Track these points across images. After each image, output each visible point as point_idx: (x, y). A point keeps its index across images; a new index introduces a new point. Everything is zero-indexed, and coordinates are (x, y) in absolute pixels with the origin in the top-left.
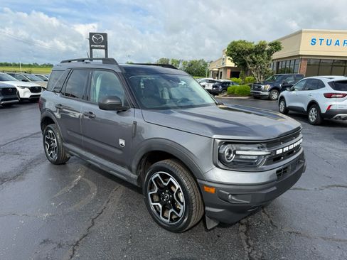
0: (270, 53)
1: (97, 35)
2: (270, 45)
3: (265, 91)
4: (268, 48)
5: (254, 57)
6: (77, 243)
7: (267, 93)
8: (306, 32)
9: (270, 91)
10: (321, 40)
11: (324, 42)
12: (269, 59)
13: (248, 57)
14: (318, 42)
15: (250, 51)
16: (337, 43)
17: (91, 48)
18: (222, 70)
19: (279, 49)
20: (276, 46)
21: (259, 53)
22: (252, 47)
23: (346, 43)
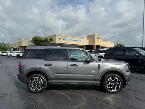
0: (50, 42)
2: (49, 39)
4: (49, 40)
5: (44, 43)
8: (57, 35)
12: (49, 44)
13: (42, 43)
14: (61, 39)
15: (43, 41)
18: (19, 48)
19: (52, 41)
20: (51, 40)
21: (46, 42)
22: (43, 39)
23: (68, 40)
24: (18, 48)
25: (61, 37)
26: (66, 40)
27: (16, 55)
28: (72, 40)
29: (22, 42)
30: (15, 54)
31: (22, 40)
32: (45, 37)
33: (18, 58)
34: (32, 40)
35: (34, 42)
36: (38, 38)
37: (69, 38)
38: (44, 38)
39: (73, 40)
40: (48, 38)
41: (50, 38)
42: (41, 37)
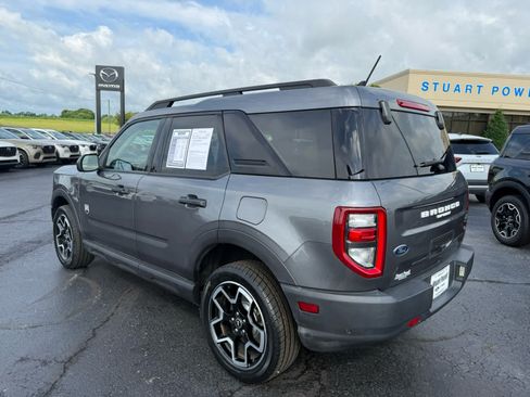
1: (108, 69)
6: (70, 359)
10: (436, 84)
11: (439, 87)
14: (431, 87)
16: (457, 89)
17: (98, 90)
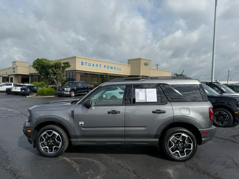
0: (64, 68)
2: (64, 63)
3: (67, 92)
4: (62, 65)
5: (54, 70)
7: (68, 93)
8: (78, 58)
9: (70, 91)
12: (63, 72)
13: (51, 70)
15: (52, 66)
18: (13, 76)
19: (69, 66)
20: (67, 65)
21: (58, 68)
22: (52, 63)
23: (97, 65)
24: (10, 77)
25: (84, 61)
26: (93, 65)
27: (5, 90)
28: (102, 66)
29: (17, 66)
30: (4, 88)
31: (17, 64)
32: (56, 61)
33: (9, 94)
34: (34, 64)
35: (36, 68)
36: (43, 61)
37: (99, 63)
38: (54, 61)
39: (105, 66)
40: (62, 62)
41: (65, 61)
42: (49, 60)
